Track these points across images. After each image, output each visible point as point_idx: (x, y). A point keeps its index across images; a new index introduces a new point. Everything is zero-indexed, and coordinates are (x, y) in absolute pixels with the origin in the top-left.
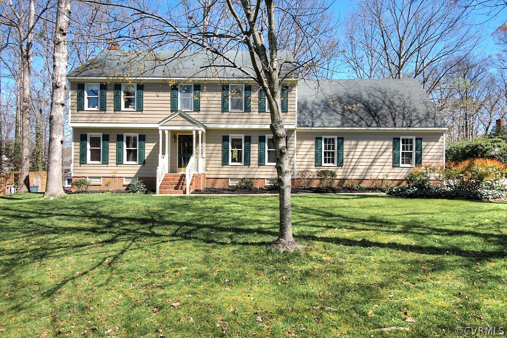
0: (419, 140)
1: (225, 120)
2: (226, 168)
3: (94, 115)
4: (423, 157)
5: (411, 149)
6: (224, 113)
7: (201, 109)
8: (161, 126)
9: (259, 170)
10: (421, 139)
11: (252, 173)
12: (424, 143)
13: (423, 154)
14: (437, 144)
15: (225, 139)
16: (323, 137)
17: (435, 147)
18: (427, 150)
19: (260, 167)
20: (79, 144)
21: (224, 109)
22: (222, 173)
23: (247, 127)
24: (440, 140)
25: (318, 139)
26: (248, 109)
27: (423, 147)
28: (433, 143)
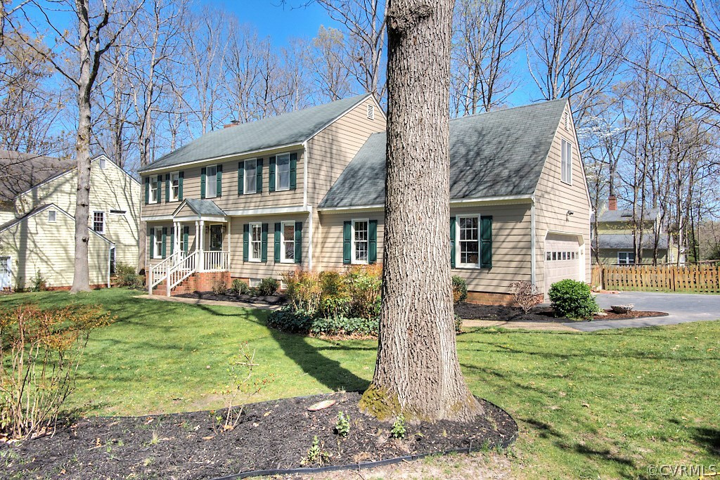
0: (488, 219)
1: (243, 205)
2: (247, 266)
3: (155, 208)
4: (493, 250)
5: (475, 237)
6: (241, 197)
7: (223, 194)
8: (175, 217)
9: (276, 268)
10: (490, 218)
11: (270, 272)
12: (495, 225)
13: (495, 245)
14: (519, 225)
15: (246, 228)
16: (353, 220)
17: (515, 232)
18: (502, 238)
19: (276, 264)
20: (149, 238)
21: (240, 192)
22: (245, 271)
23: (260, 212)
24: (526, 218)
25: (347, 224)
26: (259, 190)
27: (494, 232)
28: (511, 225)
